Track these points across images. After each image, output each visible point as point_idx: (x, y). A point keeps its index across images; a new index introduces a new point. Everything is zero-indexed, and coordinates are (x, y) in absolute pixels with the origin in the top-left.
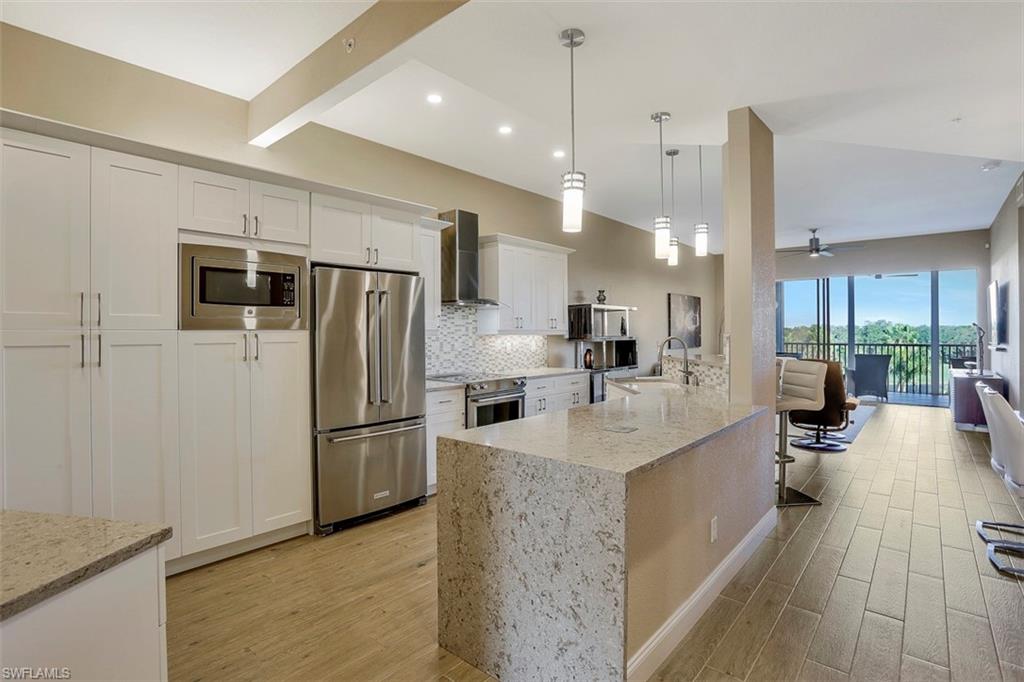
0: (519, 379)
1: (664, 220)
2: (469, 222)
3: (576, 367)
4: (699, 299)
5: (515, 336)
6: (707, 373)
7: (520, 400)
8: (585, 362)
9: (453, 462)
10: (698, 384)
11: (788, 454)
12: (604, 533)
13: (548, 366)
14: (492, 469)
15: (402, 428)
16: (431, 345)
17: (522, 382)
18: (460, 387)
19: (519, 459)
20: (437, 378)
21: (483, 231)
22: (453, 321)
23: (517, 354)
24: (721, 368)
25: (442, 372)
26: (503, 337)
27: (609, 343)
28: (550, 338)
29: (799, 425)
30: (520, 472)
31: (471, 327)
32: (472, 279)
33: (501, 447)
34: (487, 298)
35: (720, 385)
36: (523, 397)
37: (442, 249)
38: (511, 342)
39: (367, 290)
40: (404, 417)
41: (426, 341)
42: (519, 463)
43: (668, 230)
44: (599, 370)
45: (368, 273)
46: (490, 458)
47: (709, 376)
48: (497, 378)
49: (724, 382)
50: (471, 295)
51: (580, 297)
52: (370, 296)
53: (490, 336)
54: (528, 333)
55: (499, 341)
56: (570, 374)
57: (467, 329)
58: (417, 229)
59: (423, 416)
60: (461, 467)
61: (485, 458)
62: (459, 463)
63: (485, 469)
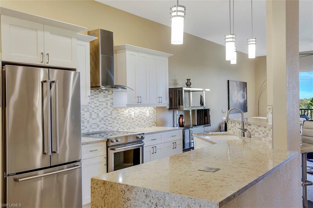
0: (139, 134)
1: (231, 36)
2: (107, 37)
3: (174, 127)
4: (246, 83)
5: (136, 108)
6: (256, 130)
7: (141, 148)
8: (179, 122)
9: (102, 195)
10: (250, 137)
11: (308, 179)
13: (157, 126)
14: (129, 200)
15: (66, 169)
16: (85, 115)
17: (142, 137)
18: (103, 141)
19: (147, 193)
20: (88, 135)
21: (116, 42)
22: (97, 99)
23: (138, 119)
24: (265, 127)
25: (91, 131)
26: (129, 108)
27: (193, 111)
28: (158, 108)
29: (311, 160)
30: (147, 202)
31: (109, 102)
32: (109, 72)
33: (134, 185)
34: (119, 84)
35: (265, 137)
36: (142, 146)
37: (91, 54)
38: (134, 112)
39: (42, 80)
40: (67, 161)
41: (81, 111)
42: (147, 196)
43: (234, 43)
44: (188, 127)
45: (42, 70)
46: (127, 193)
47: (258, 132)
48: (126, 134)
49: (268, 136)
50: (109, 83)
51: (175, 84)
52: (44, 84)
53: (121, 108)
54: (145, 105)
55: (127, 111)
56: (170, 130)
57: (107, 104)
58: (74, 40)
59: (79, 161)
60: (107, 198)
61: (124, 192)
62: (106, 196)
63: (124, 200)
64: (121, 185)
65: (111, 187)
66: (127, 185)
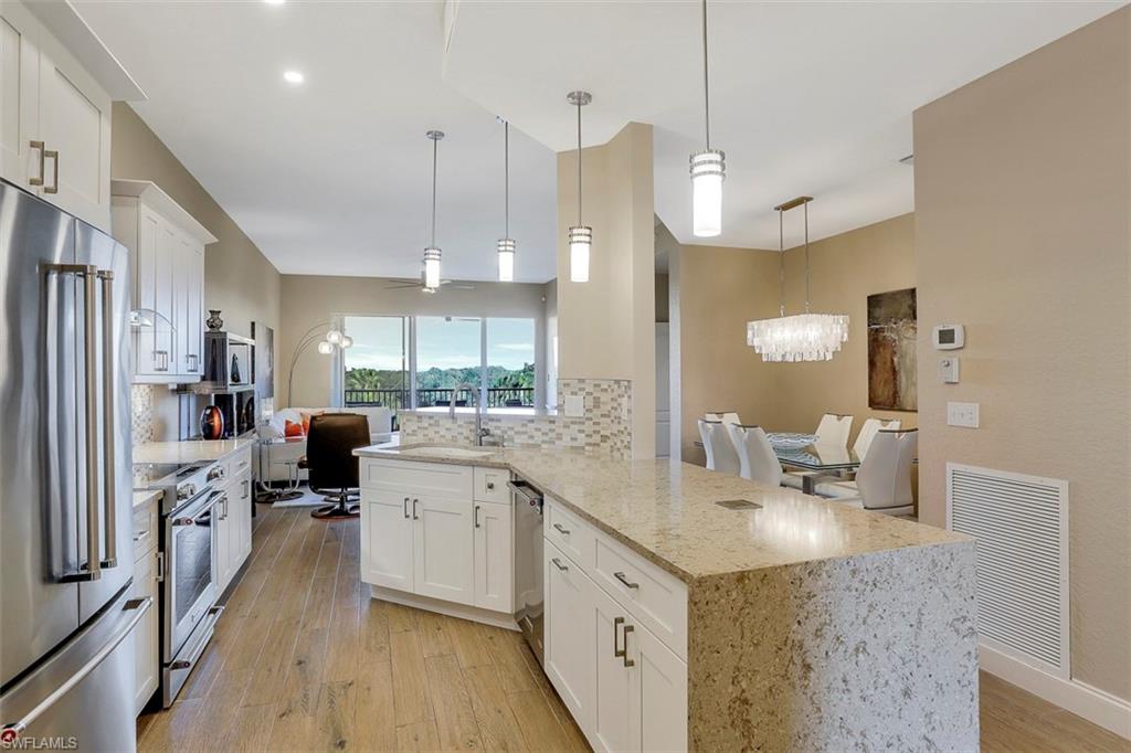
4: (272, 332)
9: (735, 613)
12: (959, 619)
13: (154, 440)
14: (810, 596)
19: (855, 566)
24: (552, 422)
30: (855, 584)
42: (854, 572)
46: (808, 580)
60: (751, 615)
61: (798, 582)
62: (747, 611)
63: (799, 601)
64: (791, 569)
65: (762, 581)
66: (807, 563)
